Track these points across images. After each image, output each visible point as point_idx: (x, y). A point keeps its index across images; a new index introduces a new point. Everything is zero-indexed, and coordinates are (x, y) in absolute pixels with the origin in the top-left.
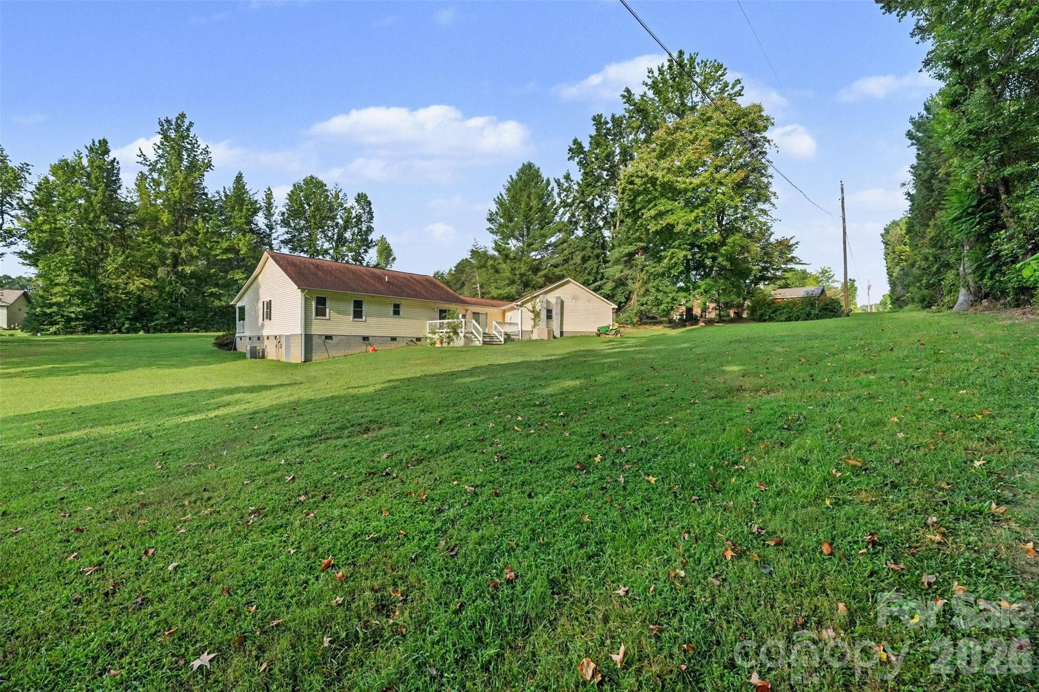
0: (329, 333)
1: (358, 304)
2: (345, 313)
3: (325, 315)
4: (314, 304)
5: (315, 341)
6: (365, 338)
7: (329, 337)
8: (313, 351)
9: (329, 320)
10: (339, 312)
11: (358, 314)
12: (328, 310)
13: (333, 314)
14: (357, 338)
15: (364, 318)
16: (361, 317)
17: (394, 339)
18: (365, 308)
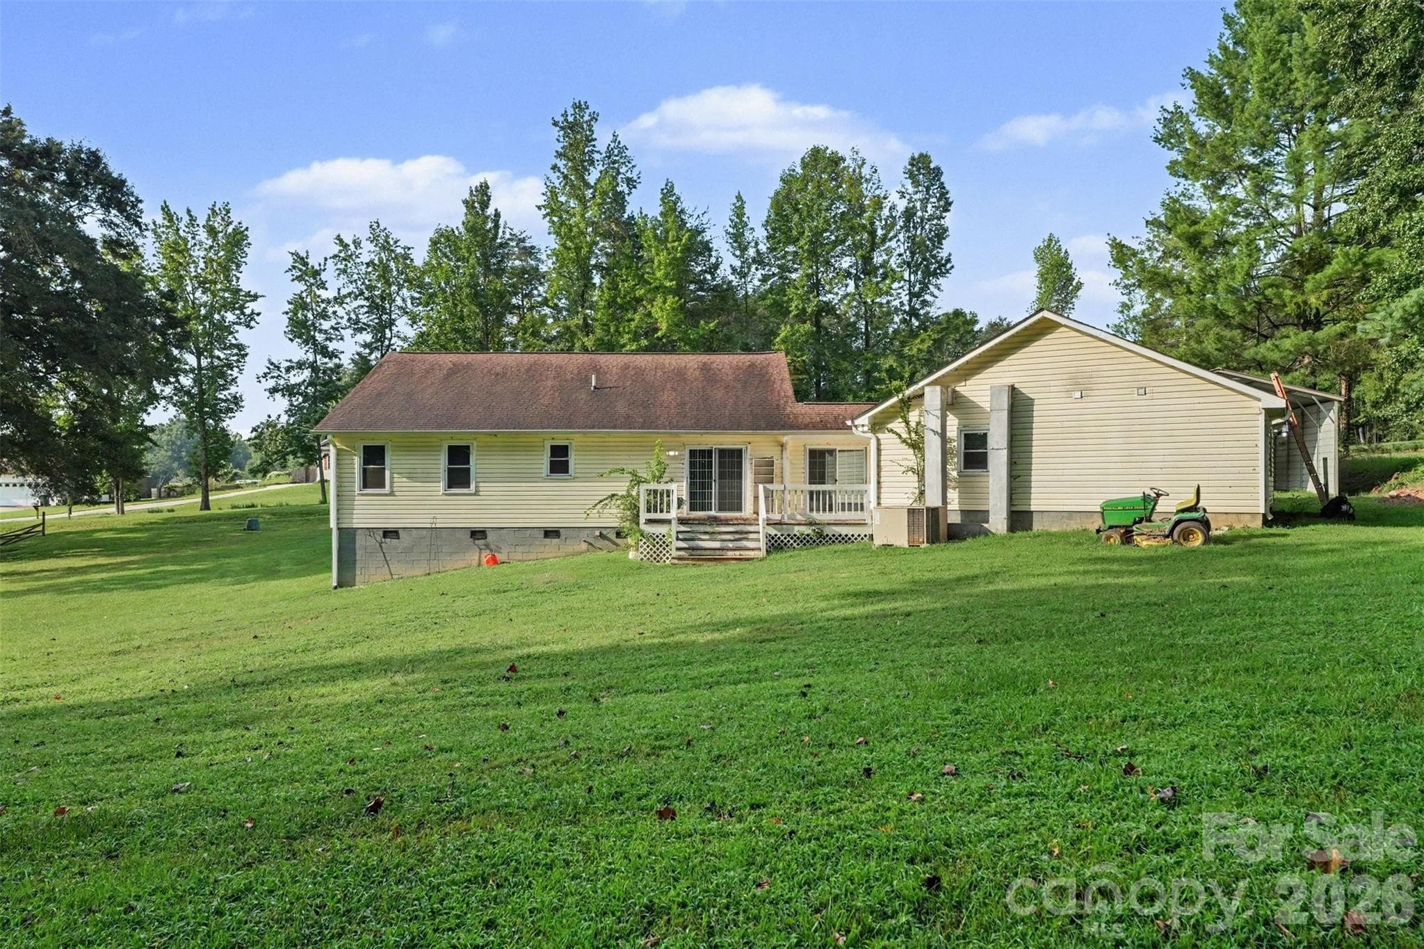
0: (391, 525)
1: (459, 455)
2: (428, 478)
3: (382, 485)
4: (357, 461)
5: (360, 541)
6: (478, 534)
7: (390, 533)
8: (358, 565)
9: (392, 494)
10: (411, 477)
11: (458, 477)
12: (387, 473)
13: (401, 482)
14: (459, 535)
15: (473, 486)
16: (466, 484)
17: (551, 533)
18: (475, 463)
